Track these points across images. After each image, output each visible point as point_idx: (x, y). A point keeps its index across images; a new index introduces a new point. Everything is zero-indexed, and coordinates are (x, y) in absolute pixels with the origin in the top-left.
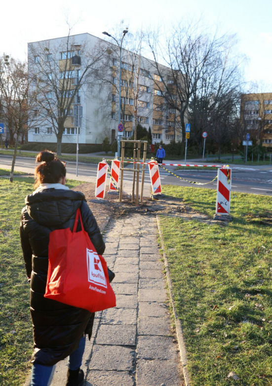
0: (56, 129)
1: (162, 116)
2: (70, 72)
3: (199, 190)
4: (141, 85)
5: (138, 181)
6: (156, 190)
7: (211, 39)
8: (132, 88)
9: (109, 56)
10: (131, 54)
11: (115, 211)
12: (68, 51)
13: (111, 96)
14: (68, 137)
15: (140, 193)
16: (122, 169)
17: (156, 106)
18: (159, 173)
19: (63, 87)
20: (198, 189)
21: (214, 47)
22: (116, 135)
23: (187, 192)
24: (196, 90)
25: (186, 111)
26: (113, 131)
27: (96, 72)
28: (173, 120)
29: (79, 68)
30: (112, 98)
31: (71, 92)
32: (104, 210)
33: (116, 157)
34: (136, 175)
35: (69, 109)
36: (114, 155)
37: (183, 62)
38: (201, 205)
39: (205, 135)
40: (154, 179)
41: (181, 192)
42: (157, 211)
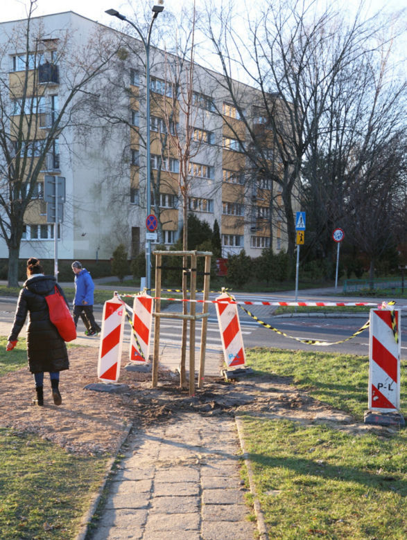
0: (5, 227)
1: (243, 196)
2: (35, 100)
4: (195, 129)
5: (193, 341)
6: (233, 359)
7: (350, 22)
8: (176, 135)
9: (123, 64)
10: (171, 60)
11: (142, 409)
12: (29, 53)
13: (128, 153)
14: (34, 244)
15: (198, 368)
16: (158, 314)
17: (229, 175)
18: (239, 322)
19: (21, 134)
21: (355, 41)
22: (142, 240)
23: (303, 363)
24: (316, 137)
25: (296, 183)
26: (136, 231)
27: (93, 100)
28: (267, 204)
29: (57, 91)
30: (131, 159)
31: (39, 144)
32: (119, 405)
33: (144, 288)
34: (188, 328)
35: (34, 183)
36: (138, 285)
37: (286, 76)
38: (336, 391)
39: (338, 235)
40: (229, 335)
41: (289, 363)
42: (236, 405)
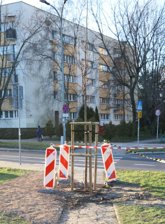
1: (110, 94)
2: (5, 47)
3: (156, 174)
5: (91, 168)
6: (110, 175)
9: (48, 28)
10: (72, 25)
11: (67, 201)
12: (1, 23)
13: (52, 73)
14: (7, 121)
16: (73, 154)
17: (102, 84)
18: (113, 157)
20: (156, 172)
22: (60, 117)
23: (144, 177)
24: (146, 63)
25: (136, 87)
26: (57, 113)
28: (122, 98)
29: (15, 43)
30: (54, 76)
32: (55, 200)
34: (88, 161)
36: (60, 140)
37: (131, 32)
38: (162, 190)
39: (158, 113)
40: (108, 164)
41: (137, 177)
42: (113, 199)
